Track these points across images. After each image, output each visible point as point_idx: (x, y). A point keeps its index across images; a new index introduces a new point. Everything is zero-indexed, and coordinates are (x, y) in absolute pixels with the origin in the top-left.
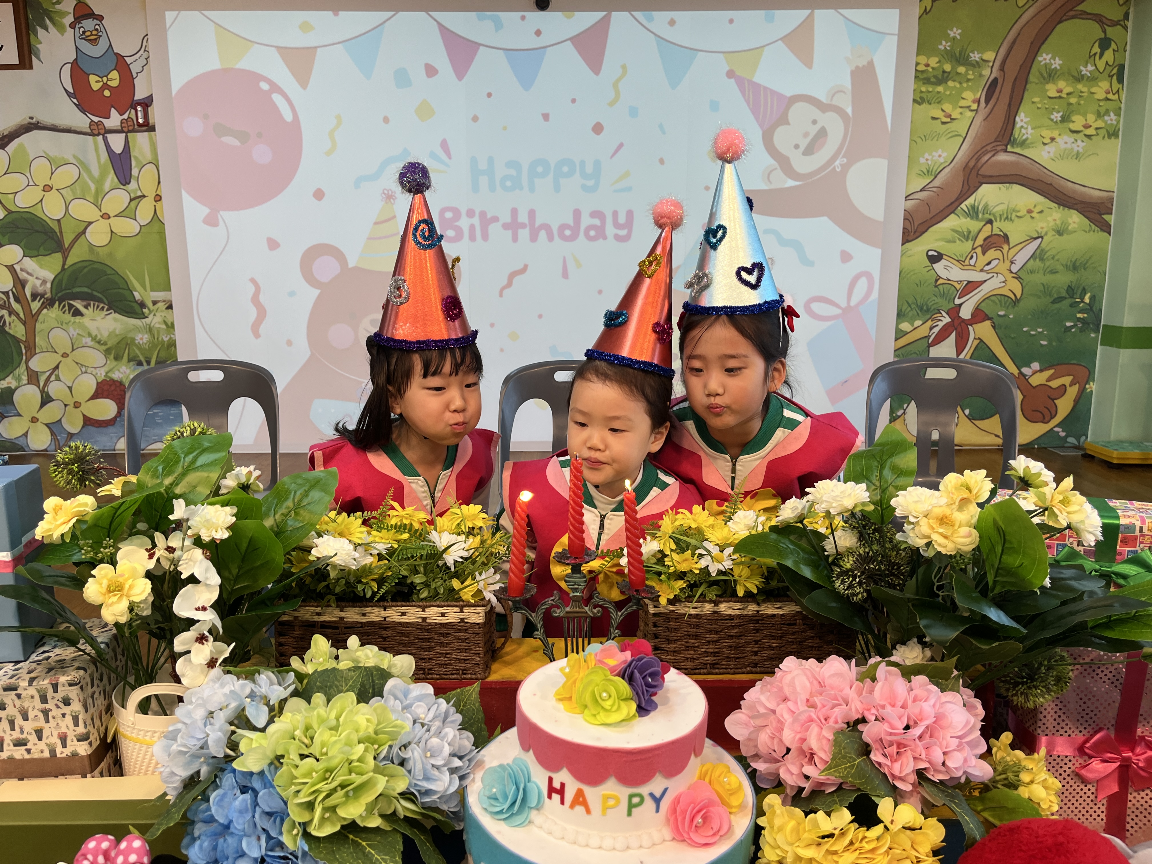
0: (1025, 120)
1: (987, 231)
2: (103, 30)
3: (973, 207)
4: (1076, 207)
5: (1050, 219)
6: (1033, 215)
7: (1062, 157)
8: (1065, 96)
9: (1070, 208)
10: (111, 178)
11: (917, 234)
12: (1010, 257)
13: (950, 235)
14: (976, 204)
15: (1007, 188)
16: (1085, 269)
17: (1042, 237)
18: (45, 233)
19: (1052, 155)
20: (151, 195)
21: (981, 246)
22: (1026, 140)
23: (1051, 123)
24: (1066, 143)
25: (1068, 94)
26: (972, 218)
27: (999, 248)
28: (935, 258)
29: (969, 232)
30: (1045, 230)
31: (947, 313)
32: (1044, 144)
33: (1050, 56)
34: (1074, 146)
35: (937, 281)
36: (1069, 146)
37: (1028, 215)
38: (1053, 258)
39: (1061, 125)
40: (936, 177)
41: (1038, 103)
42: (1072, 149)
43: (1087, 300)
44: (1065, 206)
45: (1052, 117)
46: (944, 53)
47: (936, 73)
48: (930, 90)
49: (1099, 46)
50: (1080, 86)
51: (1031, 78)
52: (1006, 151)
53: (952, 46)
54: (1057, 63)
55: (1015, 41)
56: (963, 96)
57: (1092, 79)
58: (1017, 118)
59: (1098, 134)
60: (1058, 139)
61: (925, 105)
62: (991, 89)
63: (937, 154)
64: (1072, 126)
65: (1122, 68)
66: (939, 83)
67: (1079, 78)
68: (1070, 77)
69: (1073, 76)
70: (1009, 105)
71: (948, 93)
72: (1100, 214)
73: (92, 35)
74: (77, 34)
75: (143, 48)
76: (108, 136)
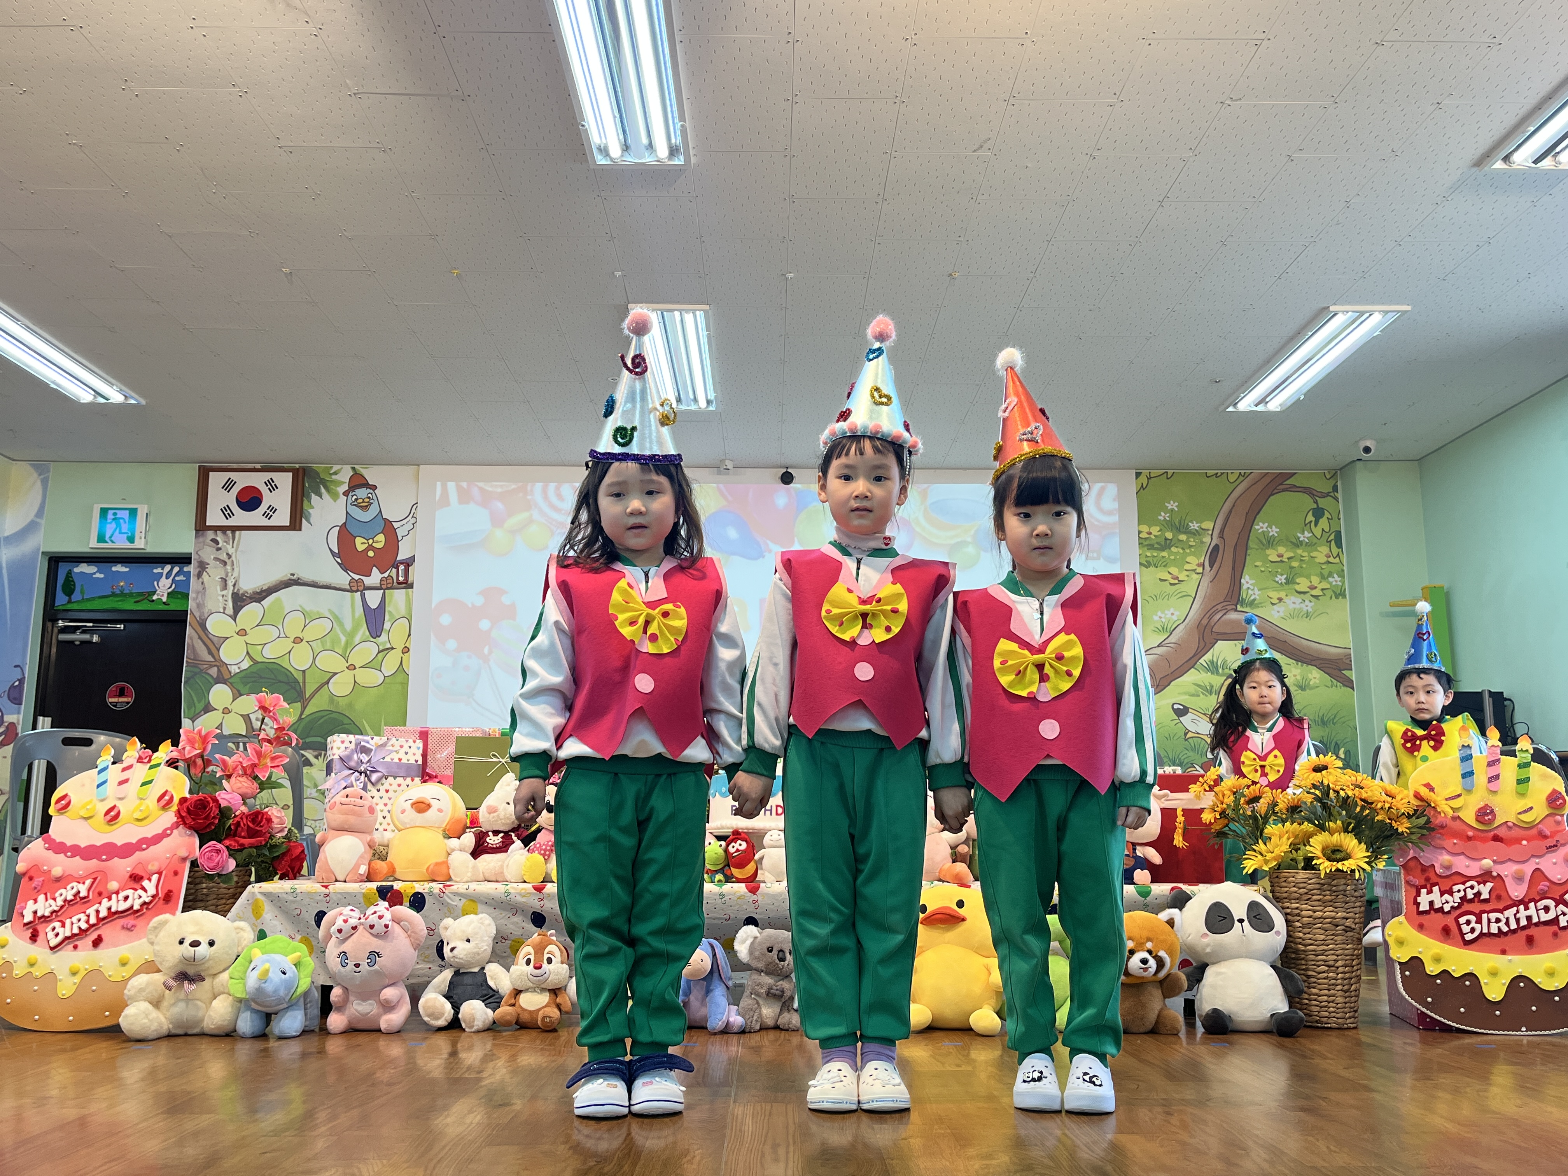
0: (1251, 582)
2: (375, 498)
3: (1212, 662)
4: (1313, 663)
7: (1292, 616)
8: (1286, 560)
9: (1308, 664)
10: (363, 630)
11: (1160, 688)
13: (1193, 689)
14: (1215, 660)
16: (1334, 724)
18: (288, 683)
19: (1282, 614)
20: (399, 646)
22: (1254, 600)
23: (1275, 585)
24: (1294, 603)
25: (1289, 558)
26: (1212, 673)
28: (1181, 712)
29: (1212, 686)
31: (1201, 768)
32: (1273, 604)
33: (1266, 524)
34: (1303, 605)
35: (1186, 734)
36: (1297, 606)
39: (1286, 587)
40: (1172, 633)
41: (1261, 566)
42: (1301, 609)
43: (1343, 756)
44: (1303, 662)
45: (1277, 579)
46: (1164, 523)
47: (1159, 540)
48: (1155, 554)
49: (1313, 515)
50: (1299, 551)
51: (1251, 544)
52: (1236, 610)
53: (1170, 517)
54: (1274, 531)
55: (1230, 512)
56: (1188, 560)
57: (1311, 545)
58: (1243, 581)
59: (1324, 595)
60: (1285, 599)
61: (1152, 569)
62: (1214, 554)
63: (1170, 613)
64: (1299, 588)
65: (1338, 534)
66: (1163, 549)
67: (1298, 544)
68: (1289, 544)
69: (1292, 542)
70: (1233, 569)
71: (1172, 557)
72: (1340, 670)
73: (364, 502)
74: (350, 501)
75: (412, 513)
76: (366, 592)
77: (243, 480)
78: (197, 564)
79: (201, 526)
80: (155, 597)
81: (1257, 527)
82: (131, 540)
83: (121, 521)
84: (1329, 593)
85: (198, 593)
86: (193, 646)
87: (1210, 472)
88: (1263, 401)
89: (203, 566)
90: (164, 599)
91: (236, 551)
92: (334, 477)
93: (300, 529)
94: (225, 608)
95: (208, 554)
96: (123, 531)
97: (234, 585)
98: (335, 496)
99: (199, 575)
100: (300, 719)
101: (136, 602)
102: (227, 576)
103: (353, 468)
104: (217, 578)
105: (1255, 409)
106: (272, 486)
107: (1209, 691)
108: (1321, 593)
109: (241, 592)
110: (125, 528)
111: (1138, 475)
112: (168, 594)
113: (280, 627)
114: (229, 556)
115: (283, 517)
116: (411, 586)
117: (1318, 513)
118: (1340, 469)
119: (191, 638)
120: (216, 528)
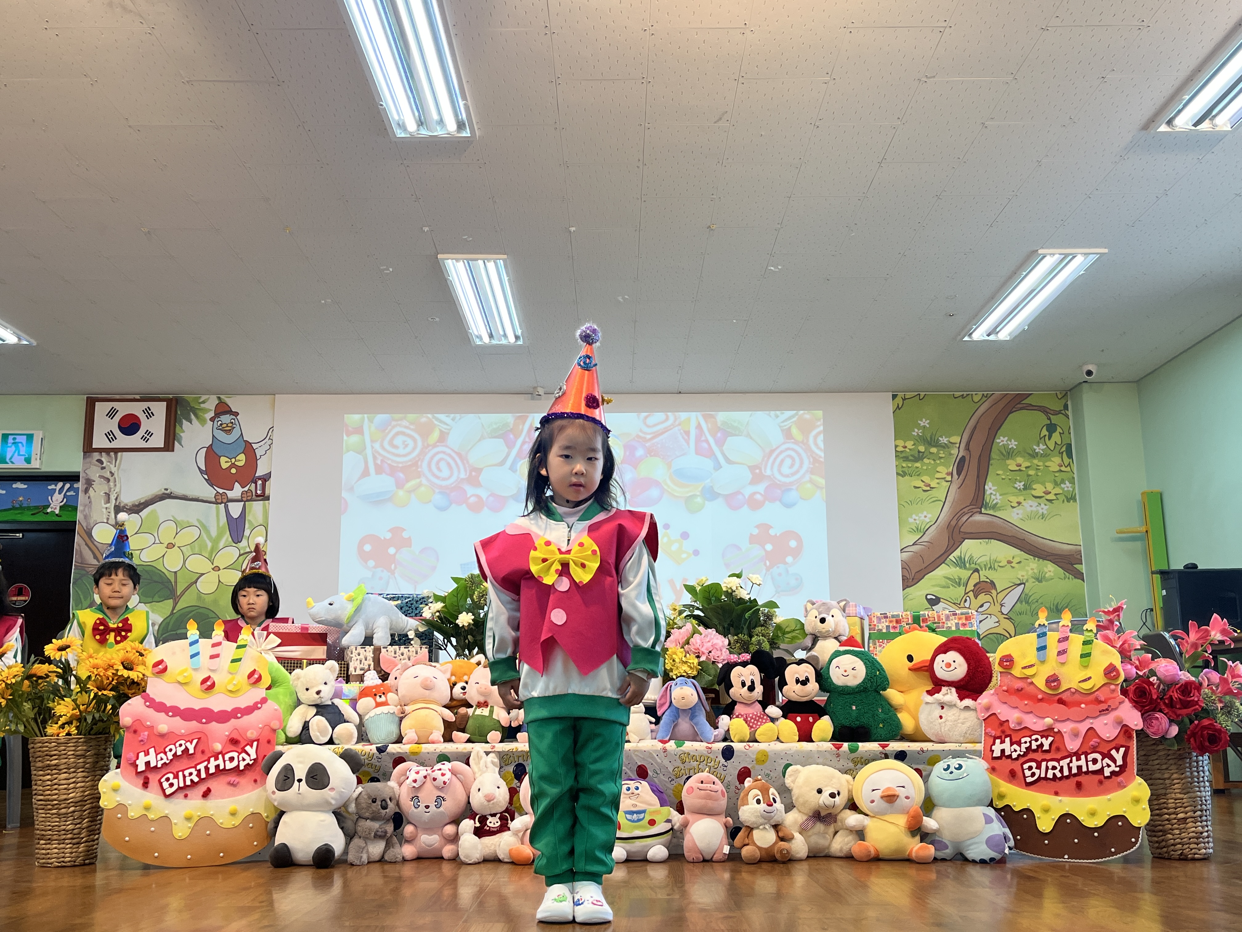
0: (993, 488)
1: (975, 579)
2: (237, 423)
3: (960, 558)
4: (1048, 558)
5: (1027, 568)
6: (1012, 565)
7: (1029, 518)
8: (1024, 469)
9: (1044, 559)
11: (915, 581)
12: (999, 601)
13: (943, 582)
14: (963, 556)
15: (987, 543)
17: (1024, 584)
18: (162, 583)
19: (1020, 516)
21: (973, 591)
22: (996, 504)
23: (1015, 490)
24: (1031, 506)
25: (1026, 468)
26: (961, 568)
27: (988, 592)
28: (934, 602)
29: (960, 579)
30: (1026, 577)
32: (1013, 507)
33: (1006, 438)
34: (1039, 508)
36: (1034, 509)
37: (1009, 565)
38: (1037, 601)
39: (1024, 492)
40: (924, 534)
41: (1002, 475)
42: (1037, 512)
44: (1039, 557)
45: (1016, 486)
46: (917, 438)
47: (912, 453)
48: (910, 465)
49: (1047, 430)
50: (1036, 461)
51: (993, 455)
52: (981, 513)
53: (923, 433)
54: (1013, 444)
55: (975, 427)
56: (938, 470)
57: (1045, 456)
58: (986, 487)
59: (1057, 499)
60: (1024, 503)
61: (907, 478)
62: (961, 465)
63: (923, 516)
64: (1034, 493)
65: (1069, 446)
66: (916, 460)
67: (1034, 455)
68: (1026, 455)
69: (1029, 454)
70: (978, 477)
71: (925, 468)
72: (1072, 565)
73: (227, 426)
74: (215, 426)
75: (269, 436)
76: (230, 504)
77: (124, 409)
78: (84, 481)
79: (88, 448)
80: (49, 510)
81: (998, 441)
82: (28, 461)
83: (20, 445)
84: (1061, 498)
85: (85, 506)
86: (81, 551)
87: (957, 394)
88: (994, 331)
89: (89, 483)
90: (57, 512)
91: (118, 470)
92: (202, 405)
93: (173, 451)
94: (108, 519)
95: (94, 473)
96: (21, 453)
97: (116, 499)
98: (203, 422)
99: (86, 491)
100: (172, 613)
101: (32, 514)
102: (110, 491)
103: (219, 398)
104: (102, 493)
105: (987, 338)
106: (149, 414)
107: (958, 583)
108: (1054, 498)
109: (122, 505)
110: (23, 450)
111: (894, 397)
112: (60, 507)
113: (156, 535)
114: (112, 474)
115: (158, 440)
116: (268, 498)
117: (1051, 428)
118: (1070, 390)
119: (79, 545)
120: (100, 450)
